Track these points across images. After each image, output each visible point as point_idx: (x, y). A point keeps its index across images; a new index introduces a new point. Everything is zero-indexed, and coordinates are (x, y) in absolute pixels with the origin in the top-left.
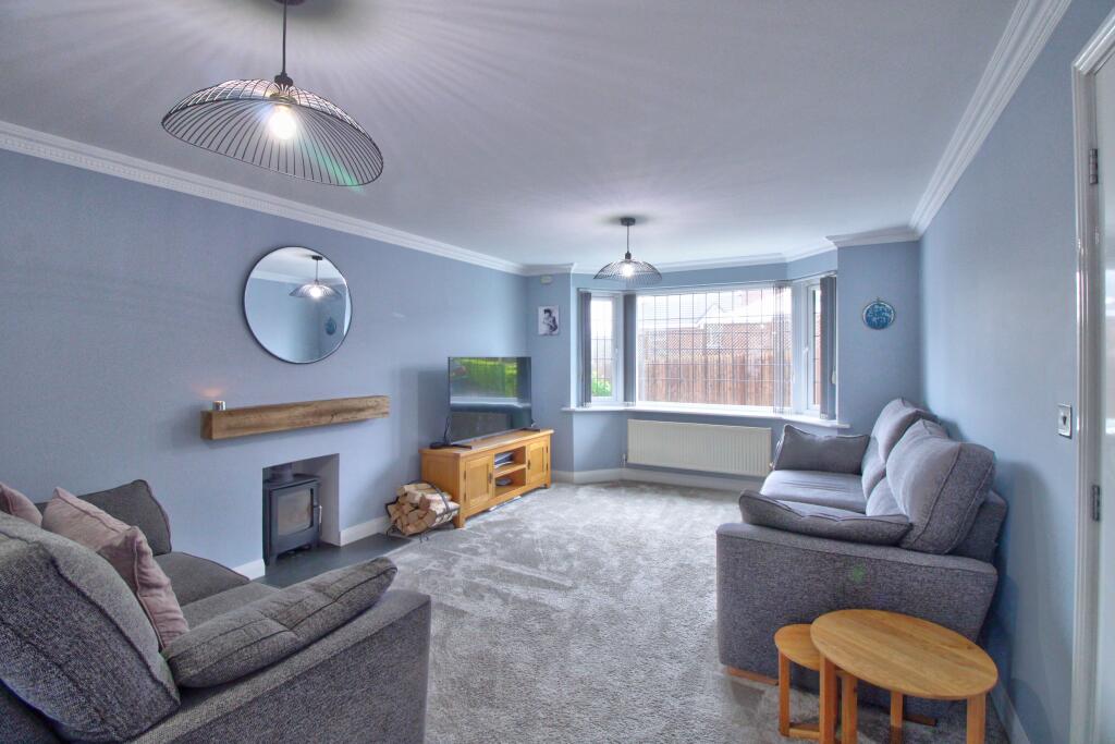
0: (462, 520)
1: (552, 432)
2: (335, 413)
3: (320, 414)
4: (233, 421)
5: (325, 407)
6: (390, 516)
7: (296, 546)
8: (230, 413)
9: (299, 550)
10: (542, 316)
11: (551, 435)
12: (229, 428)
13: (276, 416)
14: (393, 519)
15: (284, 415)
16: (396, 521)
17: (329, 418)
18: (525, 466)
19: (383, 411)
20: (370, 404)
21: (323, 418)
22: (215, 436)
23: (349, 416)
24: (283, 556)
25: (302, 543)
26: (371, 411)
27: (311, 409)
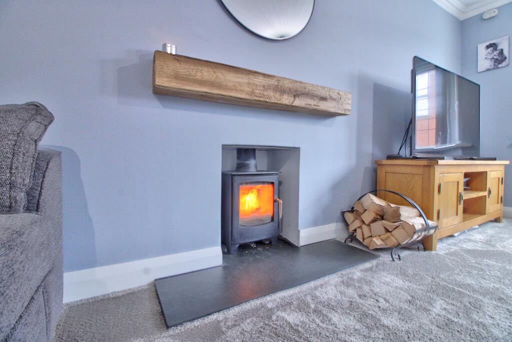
0: (434, 240)
1: (507, 162)
2: (298, 94)
3: (282, 91)
5: (288, 85)
6: (347, 225)
9: (260, 243)
10: (482, 51)
11: (506, 166)
14: (352, 228)
16: (355, 230)
17: (291, 99)
18: (486, 193)
19: (345, 107)
20: (333, 96)
21: (285, 96)
26: (334, 104)
27: (273, 82)
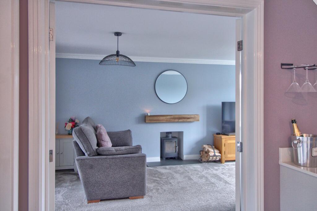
0: (223, 161)
2: (179, 118)
3: (175, 118)
4: (151, 118)
5: (177, 117)
6: (200, 155)
7: (170, 157)
8: (150, 116)
12: (150, 120)
13: (162, 118)
15: (164, 118)
17: (178, 120)
19: (197, 119)
20: (192, 117)
21: (176, 120)
22: (146, 122)
23: (185, 120)
24: (167, 159)
25: (173, 156)
26: (192, 119)
27: (172, 117)
